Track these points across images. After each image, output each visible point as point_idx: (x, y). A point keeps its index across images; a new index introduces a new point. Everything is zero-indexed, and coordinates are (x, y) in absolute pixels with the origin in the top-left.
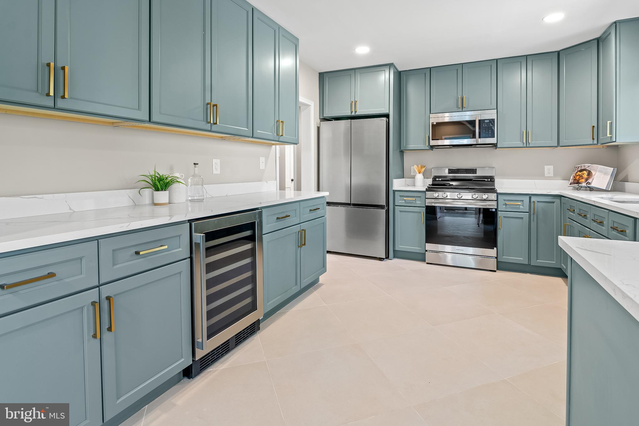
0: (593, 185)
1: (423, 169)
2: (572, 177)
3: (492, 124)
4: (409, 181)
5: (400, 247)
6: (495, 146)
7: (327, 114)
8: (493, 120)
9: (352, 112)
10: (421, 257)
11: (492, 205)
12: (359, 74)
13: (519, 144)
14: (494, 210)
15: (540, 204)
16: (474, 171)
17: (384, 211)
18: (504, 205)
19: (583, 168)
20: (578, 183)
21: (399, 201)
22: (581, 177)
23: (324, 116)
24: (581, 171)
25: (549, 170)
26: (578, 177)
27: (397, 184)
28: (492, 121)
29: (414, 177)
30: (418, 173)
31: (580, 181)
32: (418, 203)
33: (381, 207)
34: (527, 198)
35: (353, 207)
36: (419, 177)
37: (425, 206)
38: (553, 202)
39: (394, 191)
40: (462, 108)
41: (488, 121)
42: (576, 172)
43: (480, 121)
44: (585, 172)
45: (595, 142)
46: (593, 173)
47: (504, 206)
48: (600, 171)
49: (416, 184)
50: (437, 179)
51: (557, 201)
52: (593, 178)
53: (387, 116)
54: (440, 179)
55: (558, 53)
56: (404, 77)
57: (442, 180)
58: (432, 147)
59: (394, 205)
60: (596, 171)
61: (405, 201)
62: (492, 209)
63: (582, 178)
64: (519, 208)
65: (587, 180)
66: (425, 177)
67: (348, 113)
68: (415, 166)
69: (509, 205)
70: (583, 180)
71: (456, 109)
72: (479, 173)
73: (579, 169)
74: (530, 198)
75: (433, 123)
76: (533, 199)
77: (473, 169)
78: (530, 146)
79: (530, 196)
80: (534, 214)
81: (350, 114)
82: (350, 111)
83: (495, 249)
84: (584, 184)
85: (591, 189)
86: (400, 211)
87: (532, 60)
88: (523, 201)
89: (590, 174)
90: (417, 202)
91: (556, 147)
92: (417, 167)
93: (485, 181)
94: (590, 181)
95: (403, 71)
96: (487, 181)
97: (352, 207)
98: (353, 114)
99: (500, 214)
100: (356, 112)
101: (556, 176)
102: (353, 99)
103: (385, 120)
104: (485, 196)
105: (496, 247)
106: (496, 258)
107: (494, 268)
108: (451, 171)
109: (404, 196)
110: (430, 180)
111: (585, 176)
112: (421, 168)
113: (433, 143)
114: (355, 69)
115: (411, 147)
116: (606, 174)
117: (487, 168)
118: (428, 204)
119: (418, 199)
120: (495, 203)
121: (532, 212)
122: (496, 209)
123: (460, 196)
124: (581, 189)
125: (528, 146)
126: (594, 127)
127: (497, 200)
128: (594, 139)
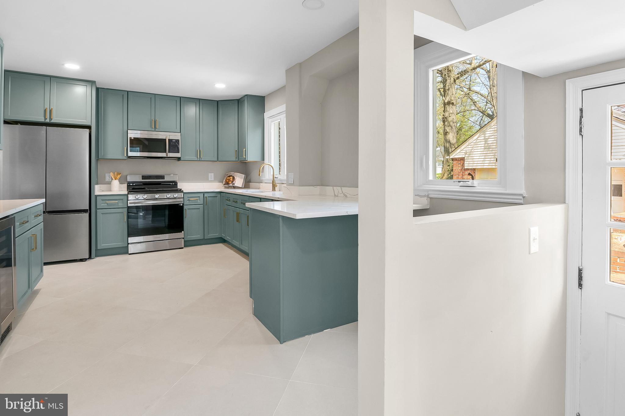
0: (235, 185)
1: (119, 176)
2: (224, 181)
3: (177, 143)
4: (105, 186)
5: (103, 245)
6: (179, 159)
7: (9, 117)
9: (45, 119)
10: (124, 251)
11: (179, 201)
12: (55, 82)
13: (195, 158)
14: (181, 205)
15: (209, 198)
16: (162, 177)
17: (87, 215)
19: (230, 175)
20: (228, 184)
21: (101, 205)
22: (229, 180)
23: (6, 118)
24: (229, 176)
25: (211, 176)
26: (227, 181)
27: (98, 190)
28: (177, 141)
29: (109, 183)
30: (114, 179)
31: (229, 183)
32: (121, 205)
33: (84, 211)
34: (202, 195)
36: (116, 183)
37: (126, 207)
38: (217, 197)
39: (96, 196)
40: (155, 129)
41: (174, 141)
42: (227, 177)
43: (169, 139)
44: (231, 177)
45: (237, 160)
46: (236, 178)
47: (188, 201)
48: (239, 177)
49: (112, 189)
50: (132, 184)
51: (219, 195)
52: (235, 181)
53: (89, 127)
54: (134, 184)
55: (217, 101)
56: (102, 94)
57: (136, 185)
58: (130, 157)
59: (96, 209)
60: (236, 176)
61: (107, 204)
62: (180, 204)
63: (230, 181)
64: (197, 202)
65: (232, 182)
66: (121, 183)
67: (41, 119)
68: (111, 173)
69: (191, 200)
70: (231, 182)
71: (150, 129)
72: (167, 179)
73: (228, 176)
74: (204, 195)
75: (131, 138)
76: (205, 196)
77: (161, 176)
79: (204, 193)
81: (44, 121)
82: (44, 118)
84: (231, 185)
85: (234, 187)
86: (102, 213)
87: (203, 103)
88: (199, 197)
89: (234, 178)
90: (119, 204)
91: (216, 161)
92: (113, 174)
93: (170, 184)
94: (234, 182)
95: (101, 88)
96: (172, 184)
97: (47, 215)
98: (48, 121)
99: (185, 207)
100: (51, 119)
101: (215, 180)
102: (47, 106)
103: (87, 131)
104: (176, 195)
105: (183, 231)
106: (183, 238)
107: (183, 246)
108: (144, 177)
109: (106, 200)
110: (126, 185)
111: (231, 180)
112: (117, 175)
113: (130, 154)
114: (51, 77)
115: (109, 156)
116: (241, 178)
117: (172, 175)
118: (129, 205)
119: (121, 201)
120: (182, 200)
121: (205, 204)
122: (183, 204)
123: (157, 196)
124: (229, 187)
125: (200, 160)
126: (236, 151)
127: (183, 198)
128: (236, 158)
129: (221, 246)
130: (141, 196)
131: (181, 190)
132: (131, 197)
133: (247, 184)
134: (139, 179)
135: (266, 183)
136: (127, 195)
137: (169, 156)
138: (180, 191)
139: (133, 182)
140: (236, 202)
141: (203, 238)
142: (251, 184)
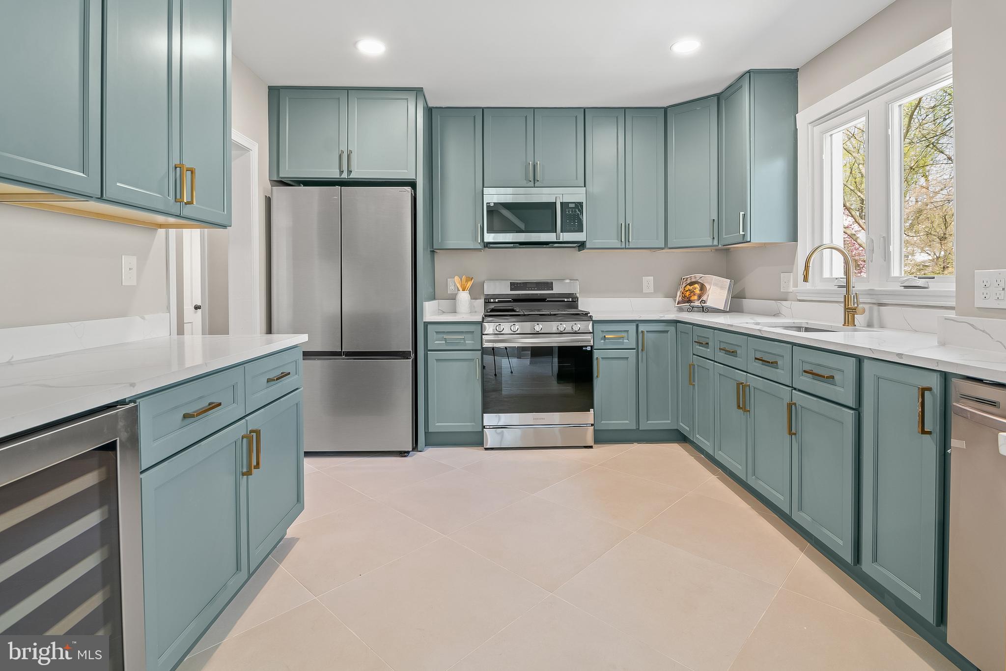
0: (709, 304)
1: (469, 284)
2: (679, 293)
3: (579, 211)
4: (445, 304)
5: (438, 425)
6: (581, 245)
7: (287, 172)
8: (581, 204)
9: (341, 172)
10: (476, 440)
11: (585, 340)
12: (356, 99)
13: (615, 243)
14: (589, 349)
15: (650, 335)
16: (548, 285)
17: (409, 362)
18: (602, 339)
19: (693, 280)
20: (689, 301)
21: (435, 342)
22: (692, 292)
23: (280, 176)
24: (691, 284)
25: (648, 282)
26: (688, 293)
27: (430, 311)
28: (579, 205)
29: (453, 298)
30: (460, 289)
31: (692, 298)
32: (469, 343)
33: (403, 355)
34: (632, 328)
35: (348, 359)
36: (464, 297)
37: (480, 348)
38: (667, 332)
39: (426, 324)
40: (534, 181)
41: (573, 205)
42: (684, 285)
43: (561, 203)
44: (696, 285)
45: (716, 243)
46: (708, 286)
47: (603, 341)
48: (716, 285)
49: (458, 310)
50: (492, 300)
51: (672, 329)
52: (707, 294)
53: (413, 184)
54: (497, 300)
55: (665, 110)
56: (437, 119)
57: (499, 302)
58: (487, 245)
59: (426, 350)
60: (710, 284)
61: (446, 341)
62: (586, 346)
63: (694, 295)
64: (623, 343)
65: (700, 297)
66: (473, 297)
67: (333, 173)
68: (457, 278)
69: (609, 338)
70: (696, 297)
71: (524, 183)
72: (557, 289)
73: (689, 282)
74: (637, 327)
75: (490, 203)
76: (641, 328)
77: (547, 283)
78: (630, 247)
79: (637, 323)
80: (642, 350)
81: (338, 177)
82: (338, 170)
83: (592, 410)
84: (697, 304)
85: (704, 310)
86: (437, 360)
87: (632, 117)
88: (627, 331)
89: (703, 288)
90: (467, 342)
91: (662, 249)
92: (460, 279)
93: (564, 301)
94: (704, 298)
95: (436, 108)
96: (567, 301)
97: (343, 359)
98: (345, 175)
99: (596, 354)
100: (350, 172)
101: (657, 291)
102: (344, 148)
103: (408, 191)
104: (578, 326)
105: (593, 408)
106: (592, 425)
107: (590, 442)
108: (514, 286)
109: (444, 332)
110: (481, 302)
111: (697, 291)
112: (467, 281)
113: (489, 238)
114: (348, 89)
115: (452, 243)
116: (722, 288)
117: (568, 281)
118: (486, 345)
119: (469, 336)
120: (589, 337)
121: (639, 347)
122: (592, 347)
123: (538, 327)
124: (692, 309)
125: (627, 246)
126: (714, 220)
127: (593, 333)
128: (714, 238)
129: (675, 449)
130: (507, 326)
131: (586, 314)
132: (490, 328)
133: (736, 303)
134: (504, 289)
135: (800, 301)
136: (481, 324)
137: (561, 240)
138: (585, 316)
139: (495, 296)
140: (733, 353)
141: (635, 428)
142: (747, 303)
